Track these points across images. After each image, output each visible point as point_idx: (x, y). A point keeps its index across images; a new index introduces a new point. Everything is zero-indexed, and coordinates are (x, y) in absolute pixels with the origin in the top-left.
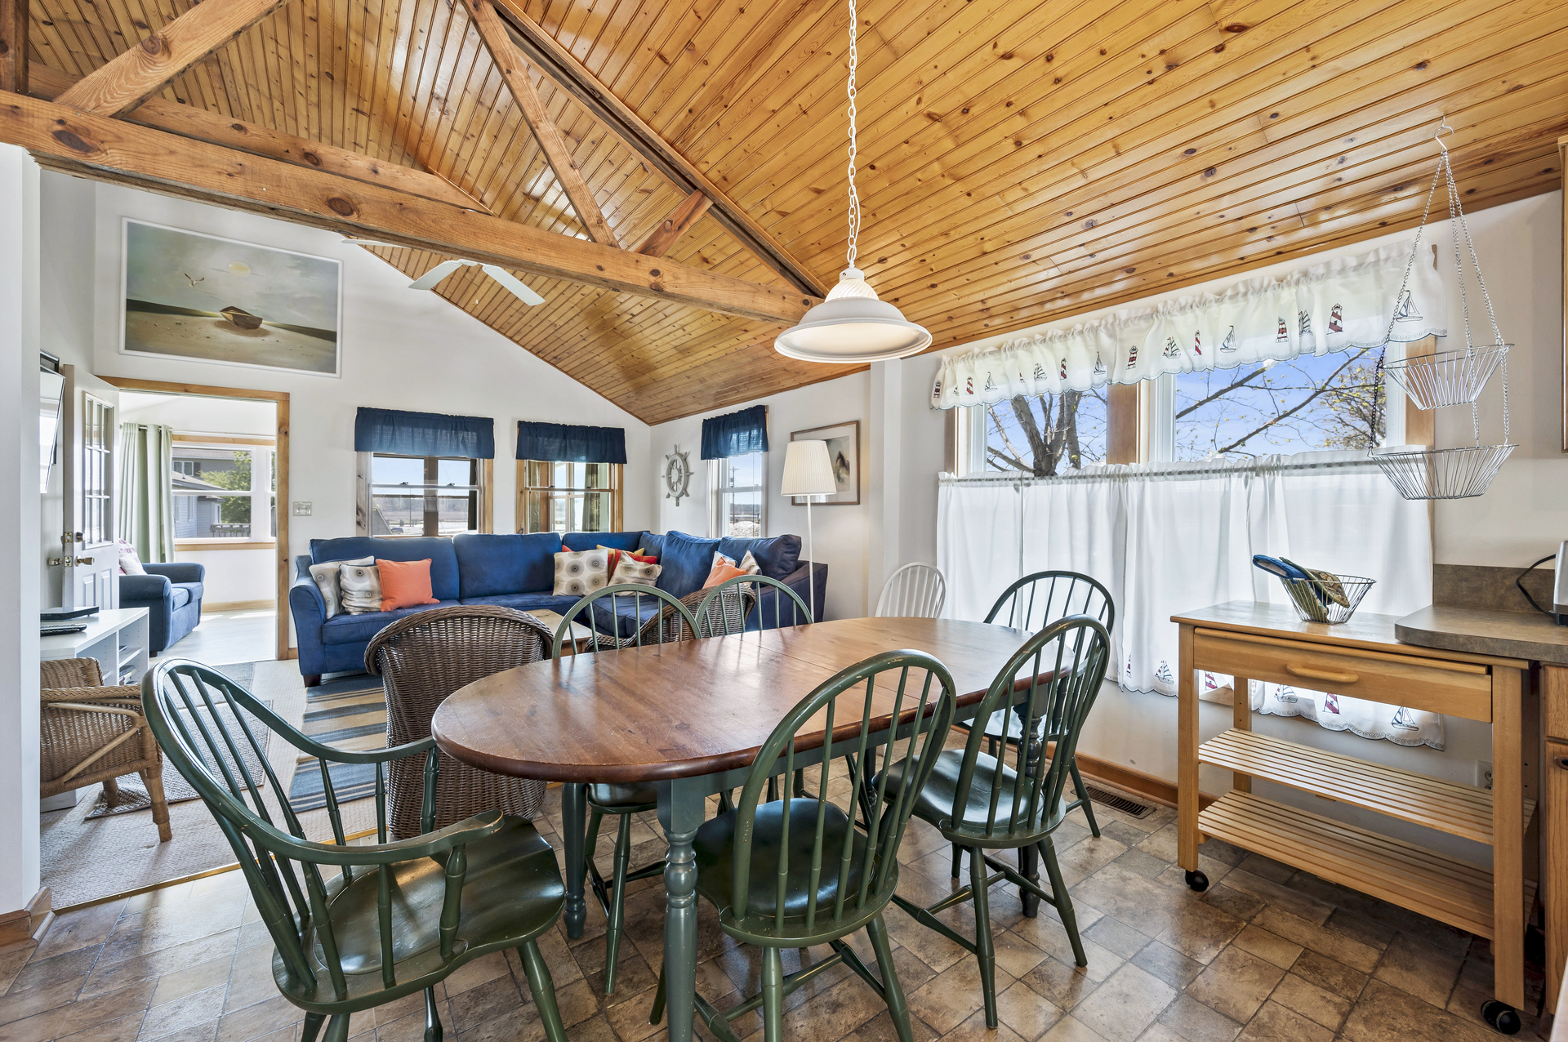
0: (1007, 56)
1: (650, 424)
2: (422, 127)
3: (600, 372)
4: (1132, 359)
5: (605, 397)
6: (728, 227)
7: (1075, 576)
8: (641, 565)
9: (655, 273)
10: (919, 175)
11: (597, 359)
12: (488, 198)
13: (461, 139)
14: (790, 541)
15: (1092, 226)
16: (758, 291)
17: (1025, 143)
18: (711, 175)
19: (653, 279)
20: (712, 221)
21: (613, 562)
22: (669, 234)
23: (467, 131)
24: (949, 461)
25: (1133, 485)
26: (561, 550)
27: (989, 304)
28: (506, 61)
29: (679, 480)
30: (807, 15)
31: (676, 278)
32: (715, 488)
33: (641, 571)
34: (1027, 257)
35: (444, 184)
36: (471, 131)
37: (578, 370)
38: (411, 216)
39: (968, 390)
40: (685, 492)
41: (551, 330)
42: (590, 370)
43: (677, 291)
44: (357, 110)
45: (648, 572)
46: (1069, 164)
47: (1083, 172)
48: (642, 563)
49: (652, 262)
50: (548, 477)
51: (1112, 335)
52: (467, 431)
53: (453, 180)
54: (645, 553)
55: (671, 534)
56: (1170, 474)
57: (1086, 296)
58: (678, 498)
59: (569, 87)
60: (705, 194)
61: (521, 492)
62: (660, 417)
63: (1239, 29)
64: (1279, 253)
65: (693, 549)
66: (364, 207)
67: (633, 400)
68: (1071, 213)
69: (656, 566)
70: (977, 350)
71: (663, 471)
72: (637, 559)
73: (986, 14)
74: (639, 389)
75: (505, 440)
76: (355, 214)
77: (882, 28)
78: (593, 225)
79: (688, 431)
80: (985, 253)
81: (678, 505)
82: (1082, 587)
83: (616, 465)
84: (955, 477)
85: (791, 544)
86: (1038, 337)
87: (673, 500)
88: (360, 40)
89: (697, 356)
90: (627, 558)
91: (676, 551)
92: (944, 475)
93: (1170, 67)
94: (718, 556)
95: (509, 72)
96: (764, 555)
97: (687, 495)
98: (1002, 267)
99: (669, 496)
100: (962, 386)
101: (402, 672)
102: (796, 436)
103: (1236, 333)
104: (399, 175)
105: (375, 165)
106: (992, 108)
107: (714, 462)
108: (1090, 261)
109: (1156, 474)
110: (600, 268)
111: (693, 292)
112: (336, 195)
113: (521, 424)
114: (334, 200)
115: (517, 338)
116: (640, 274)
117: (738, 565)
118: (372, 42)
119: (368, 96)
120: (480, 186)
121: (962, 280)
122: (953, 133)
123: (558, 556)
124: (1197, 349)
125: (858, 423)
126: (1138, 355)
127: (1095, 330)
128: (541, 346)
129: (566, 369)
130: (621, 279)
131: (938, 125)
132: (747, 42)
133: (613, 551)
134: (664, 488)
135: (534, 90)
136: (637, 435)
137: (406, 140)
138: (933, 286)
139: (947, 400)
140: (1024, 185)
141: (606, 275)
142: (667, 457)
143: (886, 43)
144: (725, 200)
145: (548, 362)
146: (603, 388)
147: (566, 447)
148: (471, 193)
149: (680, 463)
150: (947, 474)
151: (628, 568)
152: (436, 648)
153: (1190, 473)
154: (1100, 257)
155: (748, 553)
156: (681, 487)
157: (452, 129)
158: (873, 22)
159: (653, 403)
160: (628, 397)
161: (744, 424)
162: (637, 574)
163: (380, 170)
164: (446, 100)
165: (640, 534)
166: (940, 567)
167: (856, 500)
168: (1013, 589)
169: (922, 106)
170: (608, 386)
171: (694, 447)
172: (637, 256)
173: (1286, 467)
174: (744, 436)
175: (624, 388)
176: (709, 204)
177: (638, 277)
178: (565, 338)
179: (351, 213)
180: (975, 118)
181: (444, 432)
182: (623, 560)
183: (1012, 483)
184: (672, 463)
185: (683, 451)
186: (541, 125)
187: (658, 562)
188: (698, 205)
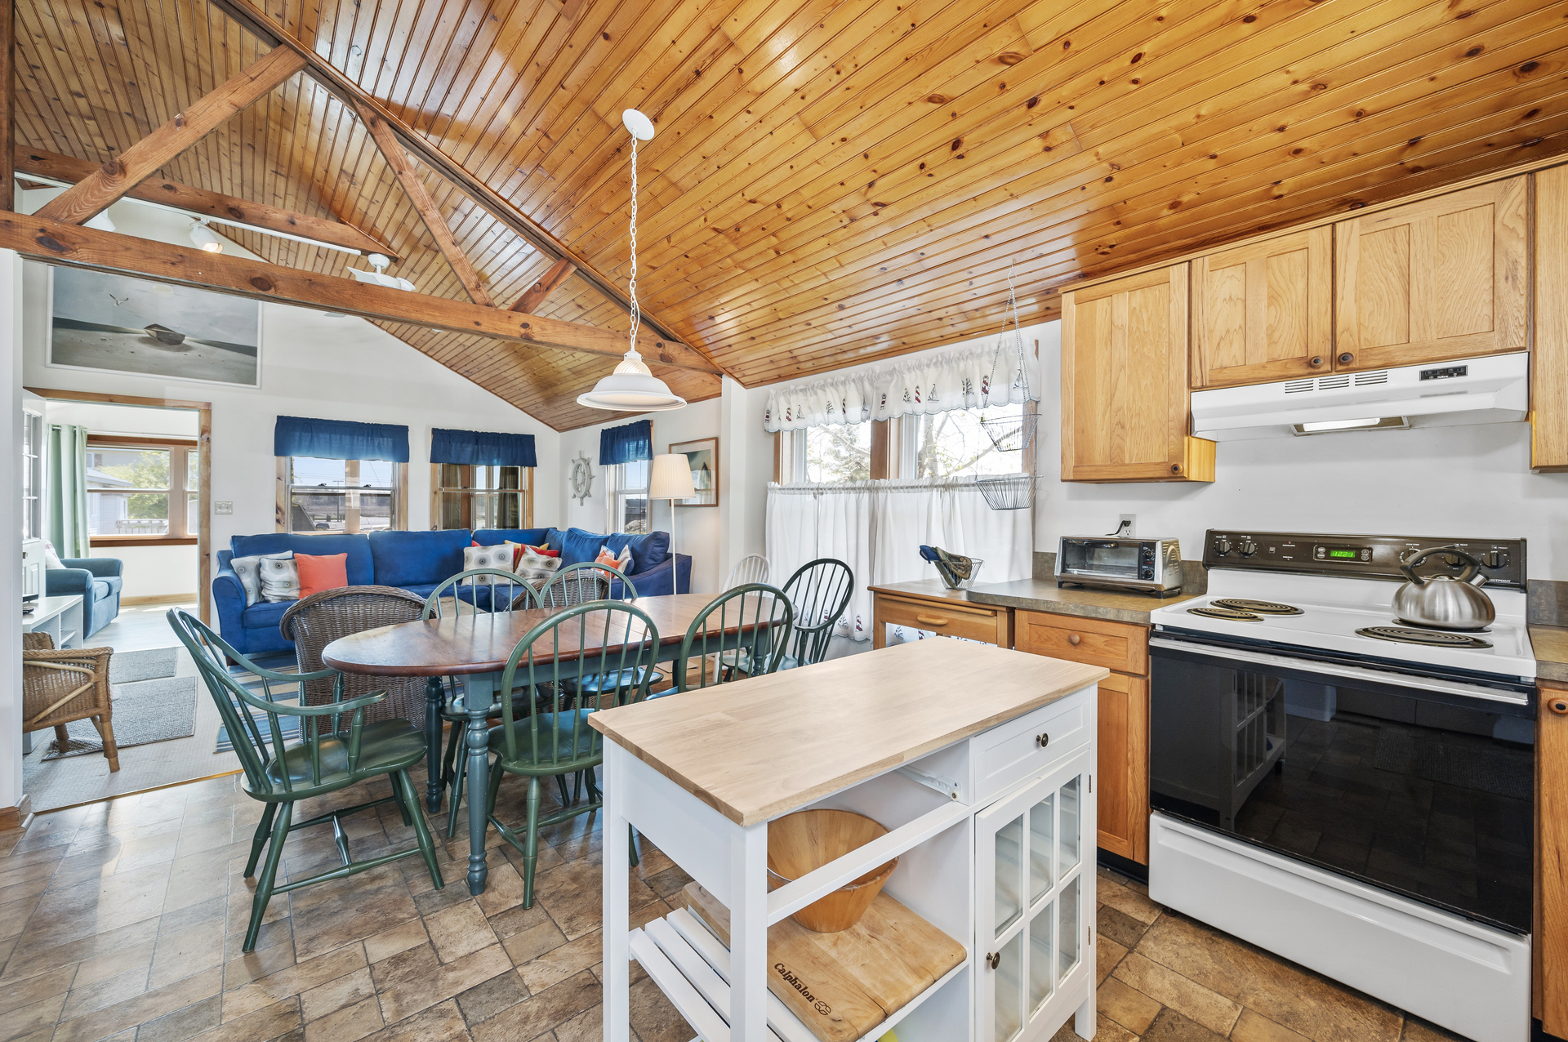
0: (753, 201)
1: (559, 431)
2: (334, 191)
3: (509, 385)
4: (883, 402)
5: (516, 406)
6: (592, 285)
7: (837, 562)
8: (544, 558)
9: (525, 326)
10: (719, 264)
11: (504, 374)
12: (395, 244)
13: (368, 202)
14: (658, 537)
15: (842, 308)
16: (616, 337)
17: (782, 253)
18: (573, 248)
19: (523, 331)
20: (577, 280)
21: (518, 555)
22: (538, 294)
23: (372, 198)
24: (776, 477)
25: (881, 495)
26: (471, 545)
27: (796, 353)
28: (398, 165)
29: (583, 483)
30: (616, 161)
31: (543, 329)
32: (612, 490)
33: (542, 563)
34: (809, 324)
35: (356, 232)
36: (376, 197)
37: (488, 383)
38: (318, 289)
39: (787, 418)
40: (587, 494)
41: (460, 349)
42: (499, 383)
43: (544, 339)
44: (276, 172)
45: (549, 564)
46: (813, 268)
47: (824, 274)
48: (545, 556)
49: (522, 318)
50: (469, 481)
51: (872, 384)
52: (383, 437)
53: (363, 229)
54: (549, 548)
55: (571, 531)
56: (902, 488)
57: (862, 351)
58: (582, 498)
59: (453, 180)
60: (570, 261)
61: (435, 493)
62: (567, 425)
63: (883, 205)
64: (962, 335)
65: (587, 544)
66: (280, 284)
67: (541, 409)
68: (826, 299)
69: (557, 559)
70: (792, 387)
71: (570, 474)
72: (541, 553)
73: (731, 177)
74: (549, 400)
75: (420, 446)
76: (273, 289)
77: (669, 175)
78: (472, 289)
79: (589, 439)
80: (780, 319)
81: (582, 504)
82: (840, 569)
83: (527, 468)
84: (779, 486)
85: (662, 540)
86: (830, 380)
87: (578, 500)
88: (278, 128)
89: (589, 377)
90: (530, 552)
91: (574, 545)
92: (771, 485)
93: (852, 220)
94: (604, 548)
95: (400, 173)
96: (638, 549)
97: (590, 496)
98: (795, 329)
99: (575, 496)
100: (784, 415)
101: (310, 636)
102: (673, 448)
103: (936, 389)
104: (314, 226)
105: (292, 217)
106: (753, 230)
107: (612, 467)
108: (848, 331)
109: (894, 488)
110: (477, 324)
111: (558, 340)
112: (258, 275)
113: (435, 431)
114: (256, 279)
115: (431, 353)
116: (512, 327)
117: (616, 559)
118: (288, 129)
119: (286, 162)
120: (388, 236)
121: (771, 336)
122: (734, 241)
123: (468, 551)
124: (917, 399)
125: (717, 440)
126: (887, 400)
127: (861, 379)
128: (454, 361)
129: (478, 381)
130: (495, 332)
131: (721, 236)
132: (579, 171)
133: (519, 546)
134: (571, 490)
135: (422, 187)
136: (548, 442)
137: (321, 190)
138: (753, 338)
139: (774, 426)
140: (791, 278)
141: (482, 328)
142: (573, 461)
143: (674, 184)
144: (585, 266)
145: (462, 375)
146: (514, 399)
147: (478, 452)
148: (380, 240)
149: (583, 467)
150: (773, 483)
151: (531, 561)
152: (337, 618)
153: (912, 487)
154: (856, 328)
155: (627, 546)
156: (583, 489)
157: (360, 195)
158: (661, 170)
159: (559, 413)
160: (537, 407)
161: (633, 436)
162: (539, 566)
163: (297, 222)
164: (353, 175)
165: (548, 530)
166: (768, 559)
167: (713, 502)
168: (799, 573)
169: (708, 223)
170: (518, 397)
171: (594, 453)
172: (508, 313)
173: (961, 485)
174: (633, 445)
175: (536, 398)
176: (574, 268)
177: (511, 330)
178: (474, 356)
179: (270, 288)
180: (744, 234)
181: (360, 438)
182: (527, 554)
183: (811, 492)
184: (579, 466)
185: (586, 457)
186: (427, 213)
187: (559, 555)
188: (564, 270)
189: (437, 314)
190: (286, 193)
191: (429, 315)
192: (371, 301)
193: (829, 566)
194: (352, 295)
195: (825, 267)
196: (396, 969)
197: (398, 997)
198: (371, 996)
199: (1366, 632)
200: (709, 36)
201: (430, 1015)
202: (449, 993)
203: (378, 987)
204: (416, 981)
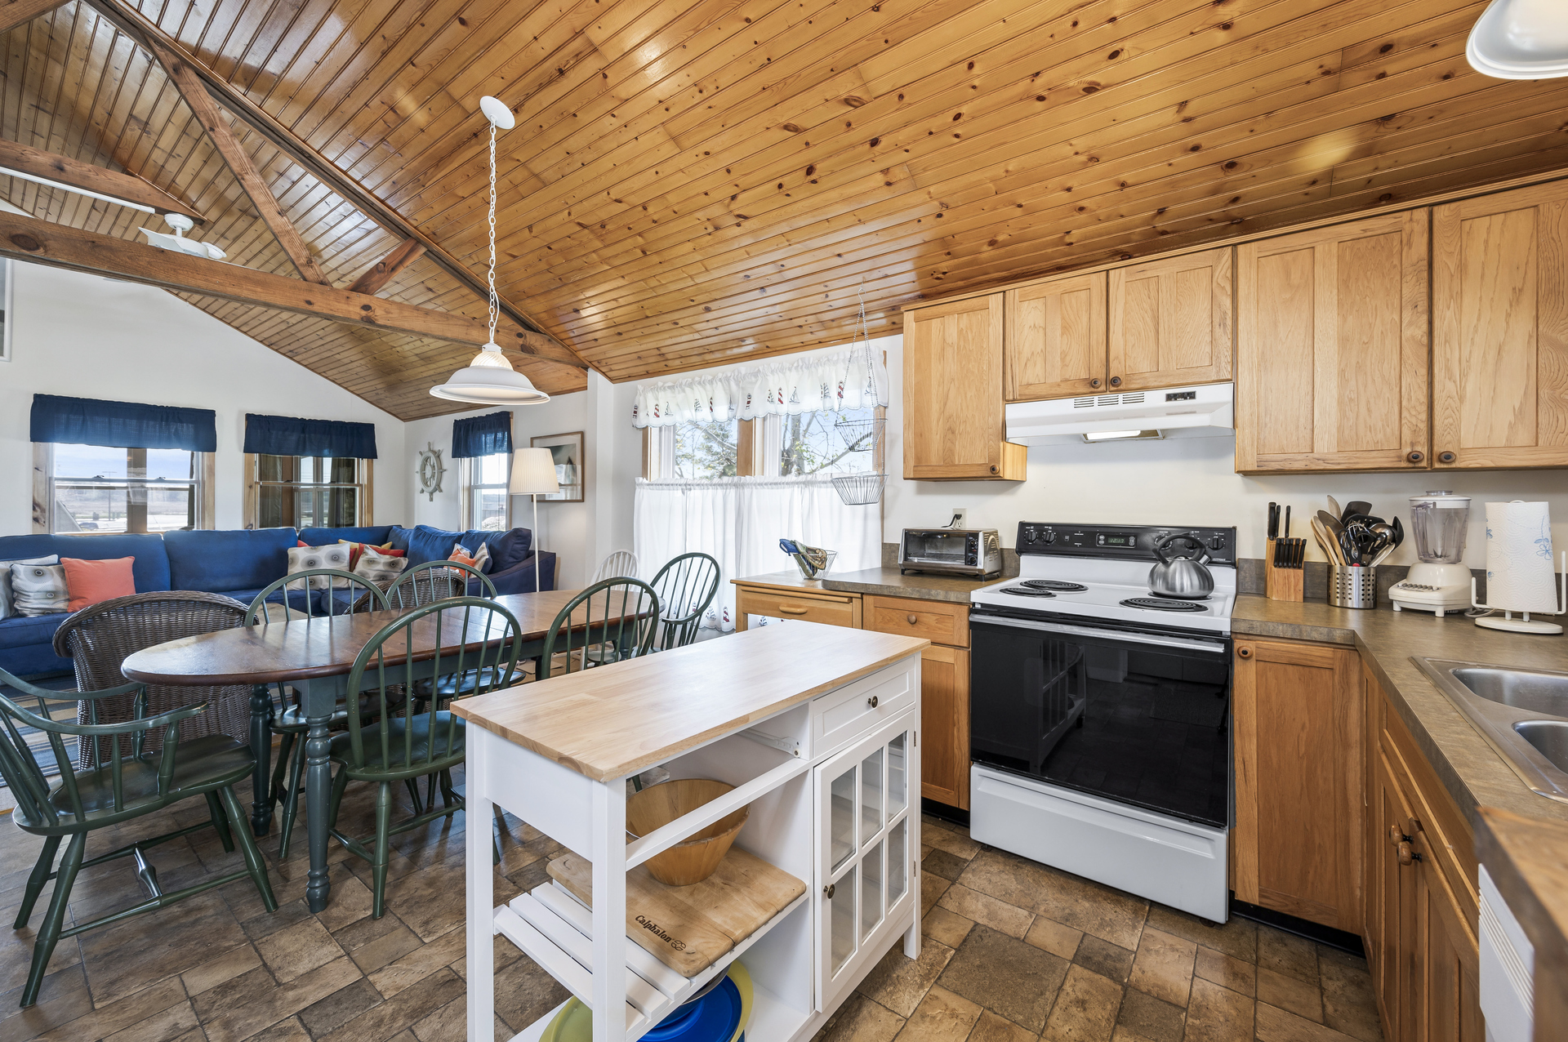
0: (619, 201)
1: (404, 420)
2: (120, 138)
3: (342, 369)
4: (749, 402)
5: (352, 392)
6: (444, 268)
7: (704, 556)
8: (387, 558)
9: (366, 308)
10: (584, 259)
11: (338, 357)
12: (202, 205)
13: (165, 156)
14: (519, 533)
15: (708, 310)
16: (472, 325)
17: (648, 253)
18: (422, 228)
19: (364, 313)
20: (427, 262)
21: (355, 556)
22: (382, 275)
23: (172, 151)
24: (645, 472)
25: (747, 491)
26: (296, 545)
27: (664, 350)
28: (209, 120)
29: (433, 476)
30: (471, 147)
31: (388, 313)
32: (467, 484)
33: (385, 564)
34: (677, 324)
35: (147, 187)
36: (178, 150)
37: (318, 364)
38: (104, 253)
39: (655, 414)
40: (438, 488)
41: (283, 326)
42: (332, 366)
43: (389, 323)
44: (38, 107)
45: (393, 565)
46: (680, 270)
47: (691, 276)
48: (388, 556)
49: (364, 299)
50: (293, 473)
51: (738, 385)
52: (182, 422)
53: (158, 184)
54: (392, 547)
55: (419, 528)
56: (766, 484)
57: (729, 352)
58: (431, 494)
59: (278, 143)
60: (419, 242)
61: (251, 487)
62: (413, 414)
63: (746, 218)
64: (820, 343)
65: (438, 543)
66: (52, 244)
67: (382, 396)
68: (693, 301)
69: (402, 559)
70: (660, 384)
71: (418, 467)
72: (383, 552)
73: (596, 175)
74: (391, 387)
75: (230, 434)
76: (42, 250)
77: (531, 166)
78: (302, 265)
79: (440, 431)
80: (647, 317)
81: (431, 500)
82: (707, 562)
83: (365, 460)
84: (647, 482)
85: (522, 537)
86: (697, 379)
87: (426, 496)
88: (42, 57)
89: (440, 364)
90: (371, 552)
91: (422, 544)
92: (641, 480)
93: (717, 228)
94: (457, 547)
95: (212, 129)
96: (497, 546)
97: (441, 491)
98: (661, 328)
99: (422, 491)
100: (652, 411)
101: (95, 651)
102: (535, 442)
103: (797, 392)
104: (91, 174)
105: (60, 161)
106: (619, 228)
107: (466, 460)
108: (714, 332)
109: (759, 484)
110: (309, 303)
111: (406, 325)
112: (20, 232)
113: (249, 417)
114: (17, 236)
115: (245, 329)
116: (351, 309)
117: (471, 557)
118: (58, 61)
119: (52, 97)
120: (193, 195)
121: (638, 333)
122: (600, 237)
123: (292, 552)
124: (780, 400)
125: (582, 434)
126: (751, 400)
127: (727, 379)
128: (274, 340)
129: (305, 363)
130: (331, 312)
131: (586, 231)
132: (430, 151)
133: (356, 545)
134: (418, 484)
135: (239, 147)
136: (389, 431)
137: (101, 136)
138: (620, 334)
139: (642, 421)
140: (657, 278)
141: (315, 308)
142: (421, 453)
143: (536, 176)
144: (436, 248)
145: (284, 354)
146: (349, 384)
147: (305, 442)
148: (180, 198)
149: (433, 460)
150: (641, 479)
151: (371, 562)
152: (132, 629)
153: (776, 484)
154: (722, 330)
155: (484, 544)
156: (433, 483)
157: (155, 145)
158: (523, 160)
159: (404, 401)
160: (377, 394)
161: (490, 428)
162: (381, 567)
163: (67, 168)
164: (147, 123)
165: (391, 528)
167: (579, 498)
168: (667, 568)
169: (572, 217)
170: (354, 382)
171: (446, 445)
172: (347, 293)
173: (819, 482)
174: (490, 438)
175: (377, 384)
176: (423, 250)
177: (349, 311)
178: (300, 335)
179: (37, 248)
180: (611, 232)
181: (151, 423)
182: (366, 554)
183: (680, 488)
184: (427, 459)
185: (436, 449)
186: (246, 177)
187: (405, 555)
188: (412, 251)
189: (259, 290)
190: (50, 132)
191: (249, 290)
192: (175, 270)
193: (697, 560)
194: (149, 263)
195: (692, 270)
196: (224, 996)
197: (227, 1024)
198: (194, 1028)
199: (1127, 603)
200: (573, 39)
201: (268, 1036)
202: (290, 1012)
203: (202, 1018)
204: (249, 1005)
